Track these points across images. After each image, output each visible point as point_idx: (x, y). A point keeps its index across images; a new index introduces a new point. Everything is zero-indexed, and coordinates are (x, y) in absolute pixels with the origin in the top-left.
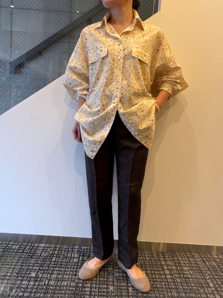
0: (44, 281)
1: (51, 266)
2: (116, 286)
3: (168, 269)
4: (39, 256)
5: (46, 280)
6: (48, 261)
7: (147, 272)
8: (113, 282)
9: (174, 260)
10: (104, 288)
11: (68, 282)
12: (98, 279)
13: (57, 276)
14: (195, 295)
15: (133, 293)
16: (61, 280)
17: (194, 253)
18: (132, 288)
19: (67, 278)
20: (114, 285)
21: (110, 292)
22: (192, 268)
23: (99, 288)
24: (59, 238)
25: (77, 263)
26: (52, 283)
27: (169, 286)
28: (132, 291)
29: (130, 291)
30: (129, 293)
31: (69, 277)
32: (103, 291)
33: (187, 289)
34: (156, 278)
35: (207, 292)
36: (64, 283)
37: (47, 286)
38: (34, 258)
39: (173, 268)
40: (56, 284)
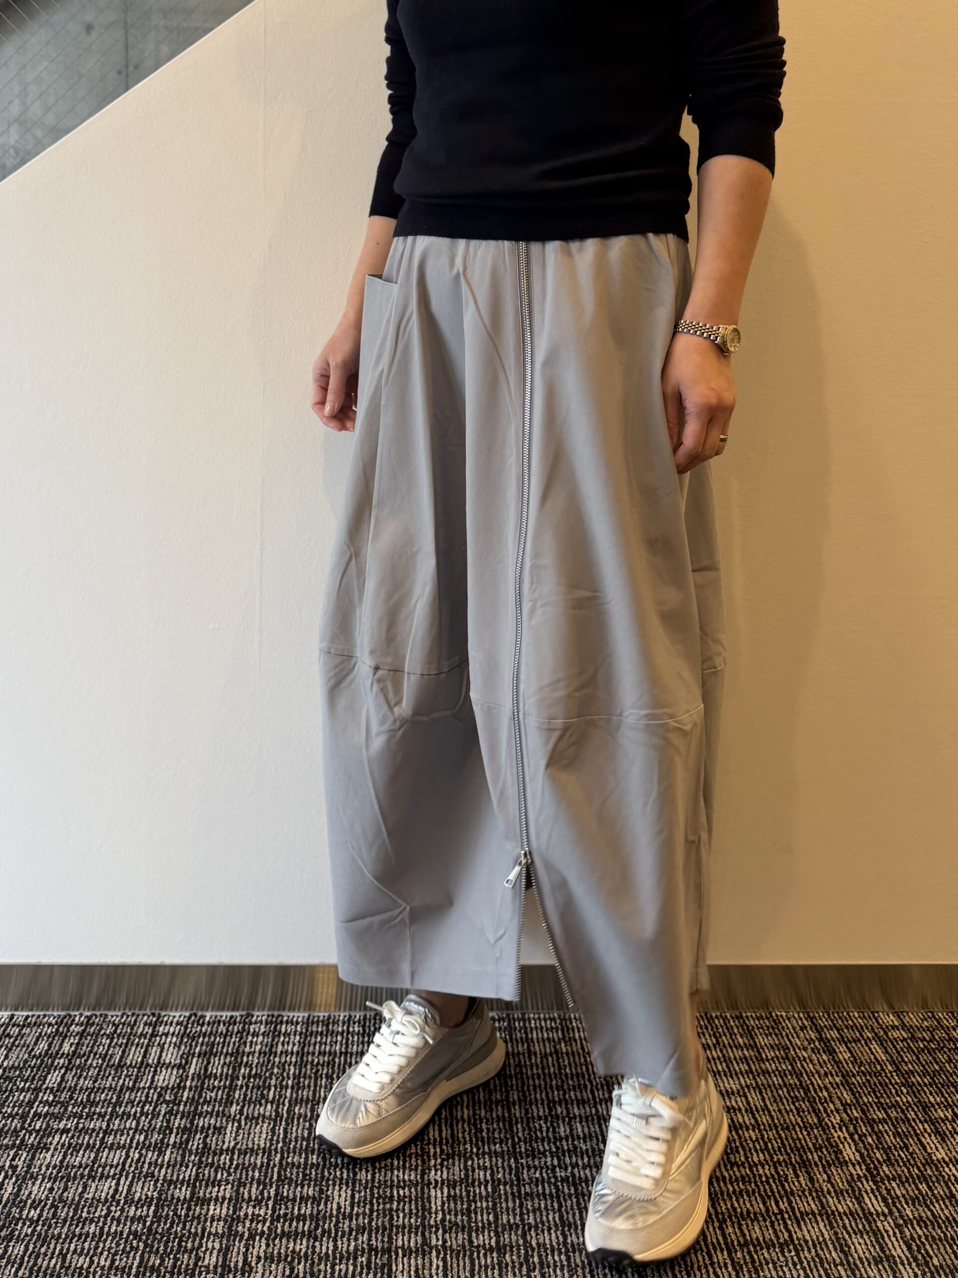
2: (366, 1188)
11: (118, 1184)
12: (279, 1155)
13: (65, 1157)
19: (115, 1162)
26: (37, 1190)
31: (127, 1156)
32: (296, 1212)
36: (100, 1188)
37: (11, 1208)
40: (56, 1194)
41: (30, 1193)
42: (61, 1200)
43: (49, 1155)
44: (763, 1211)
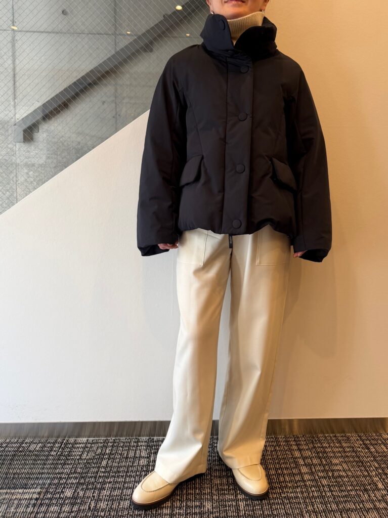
0: (88, 503)
1: (99, 476)
2: (217, 502)
3: (305, 465)
4: (78, 459)
5: (91, 500)
6: (94, 467)
7: (268, 473)
8: (212, 494)
9: (315, 447)
10: (195, 506)
12: (185, 491)
13: (111, 492)
14: (354, 505)
15: (247, 510)
16: (118, 499)
17: (349, 432)
18: (244, 502)
19: (129, 494)
20: (212, 499)
21: (206, 513)
22: (346, 459)
23: (187, 507)
24: (112, 424)
25: (146, 466)
26: (102, 505)
27: (308, 494)
28: (244, 507)
29: (242, 508)
30: (240, 511)
32: (193, 511)
33: (339, 496)
34: (285, 481)
35: (374, 499)
36: (124, 503)
37: (94, 512)
38: (68, 464)
39: (314, 462)
40: (109, 506)
41: (100, 506)
42: (111, 509)
43: (105, 492)
44: (355, 508)
